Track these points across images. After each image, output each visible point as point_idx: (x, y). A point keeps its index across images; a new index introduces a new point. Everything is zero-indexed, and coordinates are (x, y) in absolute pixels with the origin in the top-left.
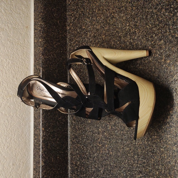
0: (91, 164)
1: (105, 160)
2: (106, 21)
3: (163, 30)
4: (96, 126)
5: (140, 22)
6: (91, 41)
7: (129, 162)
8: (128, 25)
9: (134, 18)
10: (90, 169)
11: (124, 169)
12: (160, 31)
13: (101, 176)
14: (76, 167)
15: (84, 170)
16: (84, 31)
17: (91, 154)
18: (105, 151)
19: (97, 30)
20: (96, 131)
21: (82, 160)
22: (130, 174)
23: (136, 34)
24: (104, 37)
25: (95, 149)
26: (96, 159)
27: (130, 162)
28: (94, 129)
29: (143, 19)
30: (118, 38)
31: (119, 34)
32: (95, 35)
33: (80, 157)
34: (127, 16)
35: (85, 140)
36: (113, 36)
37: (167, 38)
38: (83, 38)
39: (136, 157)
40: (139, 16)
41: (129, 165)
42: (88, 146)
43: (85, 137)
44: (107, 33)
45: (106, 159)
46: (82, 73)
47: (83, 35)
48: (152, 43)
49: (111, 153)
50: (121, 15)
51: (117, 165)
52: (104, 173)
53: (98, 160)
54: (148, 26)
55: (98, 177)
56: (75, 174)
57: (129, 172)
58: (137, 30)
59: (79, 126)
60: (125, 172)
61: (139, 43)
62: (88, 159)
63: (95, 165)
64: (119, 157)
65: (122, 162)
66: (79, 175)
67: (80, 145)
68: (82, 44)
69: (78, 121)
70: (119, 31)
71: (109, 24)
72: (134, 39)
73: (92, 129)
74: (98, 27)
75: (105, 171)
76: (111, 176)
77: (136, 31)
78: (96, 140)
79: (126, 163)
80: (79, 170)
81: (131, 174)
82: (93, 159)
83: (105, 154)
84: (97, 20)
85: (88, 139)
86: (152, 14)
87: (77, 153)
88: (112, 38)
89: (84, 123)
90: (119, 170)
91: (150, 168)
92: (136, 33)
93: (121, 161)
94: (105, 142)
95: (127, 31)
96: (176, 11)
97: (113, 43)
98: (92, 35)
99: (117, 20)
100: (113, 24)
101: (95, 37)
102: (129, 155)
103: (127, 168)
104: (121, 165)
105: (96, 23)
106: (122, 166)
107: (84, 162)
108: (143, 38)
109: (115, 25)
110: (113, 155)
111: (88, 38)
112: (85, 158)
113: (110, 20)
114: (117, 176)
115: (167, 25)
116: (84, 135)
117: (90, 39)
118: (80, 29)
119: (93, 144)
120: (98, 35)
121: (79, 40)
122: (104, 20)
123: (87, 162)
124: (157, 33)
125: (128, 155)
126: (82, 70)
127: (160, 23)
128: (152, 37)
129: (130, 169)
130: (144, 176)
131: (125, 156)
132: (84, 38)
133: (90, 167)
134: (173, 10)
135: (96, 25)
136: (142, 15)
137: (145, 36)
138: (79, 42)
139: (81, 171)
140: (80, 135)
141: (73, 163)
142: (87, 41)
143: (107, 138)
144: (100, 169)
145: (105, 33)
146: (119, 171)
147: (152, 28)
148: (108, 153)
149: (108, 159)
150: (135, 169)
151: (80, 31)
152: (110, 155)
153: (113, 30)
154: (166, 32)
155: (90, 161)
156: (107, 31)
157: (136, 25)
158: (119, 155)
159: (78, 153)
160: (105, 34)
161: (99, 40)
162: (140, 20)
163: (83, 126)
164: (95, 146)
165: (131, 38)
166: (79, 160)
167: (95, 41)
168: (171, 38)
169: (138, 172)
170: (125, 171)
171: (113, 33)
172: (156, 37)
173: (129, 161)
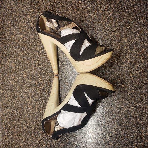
0: (22, 123)
2: (31, 5)
3: (80, 16)
4: (25, 92)
5: (62, 9)
6: (17, 20)
8: (52, 10)
9: (56, 5)
10: (22, 128)
12: (78, 16)
13: (33, 131)
14: (7, 130)
15: (16, 130)
16: (8, 11)
17: (21, 116)
19: (22, 11)
20: (26, 95)
24: (29, 17)
25: (25, 111)
26: (27, 119)
28: (24, 94)
29: (64, 6)
32: (21, 15)
33: (10, 120)
34: (50, 2)
35: (15, 105)
37: (83, 22)
38: (7, 17)
40: (61, 4)
42: (18, 110)
43: (15, 103)
44: (32, 15)
45: (36, 117)
46: (8, 48)
47: (8, 15)
49: (41, 111)
50: (45, 1)
52: (35, 129)
53: (29, 119)
54: (68, 12)
55: (29, 133)
56: (5, 135)
59: (8, 94)
61: (62, 24)
62: (19, 120)
63: (26, 124)
66: (10, 136)
67: (10, 110)
68: (7, 22)
69: (7, 89)
71: (34, 7)
73: (21, 95)
74: (24, 9)
75: (36, 126)
78: (26, 103)
80: (10, 132)
82: (24, 119)
83: (36, 113)
84: (21, 3)
85: (18, 104)
86: (71, 4)
87: (7, 118)
89: (13, 90)
94: (35, 103)
96: (89, 3)
98: (18, 15)
99: (41, 5)
100: (37, 8)
101: (21, 17)
105: (21, 5)
107: (14, 123)
109: (40, 9)
111: (13, 17)
112: (16, 120)
113: (35, 5)
115: (83, 12)
116: (13, 101)
117: (16, 18)
118: (4, 9)
119: (23, 107)
120: (24, 16)
121: (4, 19)
122: (28, 3)
123: (17, 123)
124: (76, 18)
126: (8, 45)
127: (77, 10)
132: (9, 17)
134: (87, 2)
135: (21, 7)
136: (63, 3)
138: (4, 20)
140: (9, 102)
141: (3, 127)
142: (13, 20)
143: (37, 100)
144: (31, 126)
147: (72, 13)
148: (38, 112)
149: (38, 117)
153: (38, 13)
155: (21, 122)
157: (59, 11)
159: (9, 117)
160: (31, 15)
161: (25, 20)
162: (62, 7)
163: (12, 93)
164: (26, 108)
166: (9, 123)
171: (38, 15)
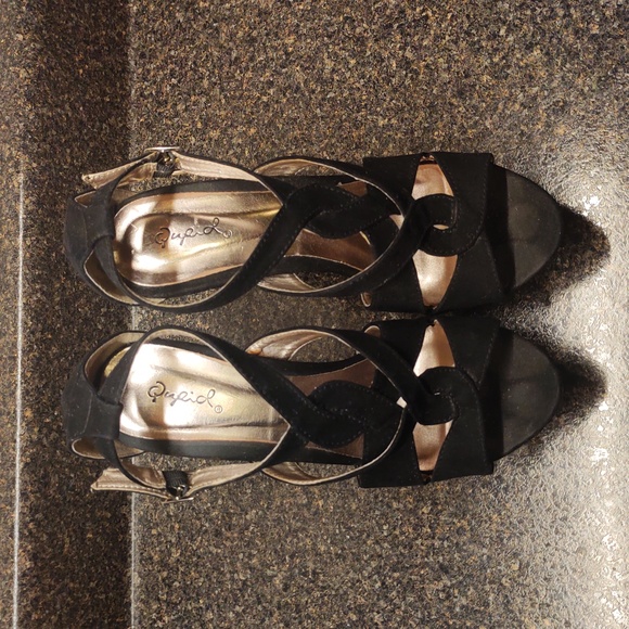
1: (294, 532)
7: (397, 532)
11: (374, 564)
18: (294, 495)
21: (192, 540)
22: (400, 582)
23: (427, 27)
27: (402, 533)
30: (350, 45)
31: (354, 28)
36: (329, 37)
39: (425, 510)
41: (394, 546)
48: (496, 60)
51: (343, 549)
57: (396, 575)
58: (434, 13)
60: (378, 573)
64: (351, 515)
65: (368, 536)
70: (358, 15)
72: (421, 45)
76: (318, 594)
77: (427, 17)
79: (385, 539)
81: (405, 581)
88: (327, 45)
90: (352, 567)
91: (485, 551)
92: (429, 22)
93: (361, 532)
95: (390, 17)
97: (329, 65)
102: (395, 505)
103: (388, 557)
104: (364, 548)
106: (366, 553)
108: (456, 43)
110: (326, 510)
114: (345, 593)
125: (390, 507)
128: (494, 36)
129: (398, 562)
130: (461, 582)
131: (377, 512)
133: (226, 569)
137: (466, 33)
139: (185, 588)
145: (298, 26)
146: (351, 575)
150: (423, 557)
151: (188, 20)
152: (315, 513)
154: (553, 16)
156: (304, 17)
158: (354, 507)
165: (406, 44)
167: (252, 59)
168: (571, 39)
169: (432, 569)
170: (378, 570)
172: (511, 38)
173: (395, 529)
